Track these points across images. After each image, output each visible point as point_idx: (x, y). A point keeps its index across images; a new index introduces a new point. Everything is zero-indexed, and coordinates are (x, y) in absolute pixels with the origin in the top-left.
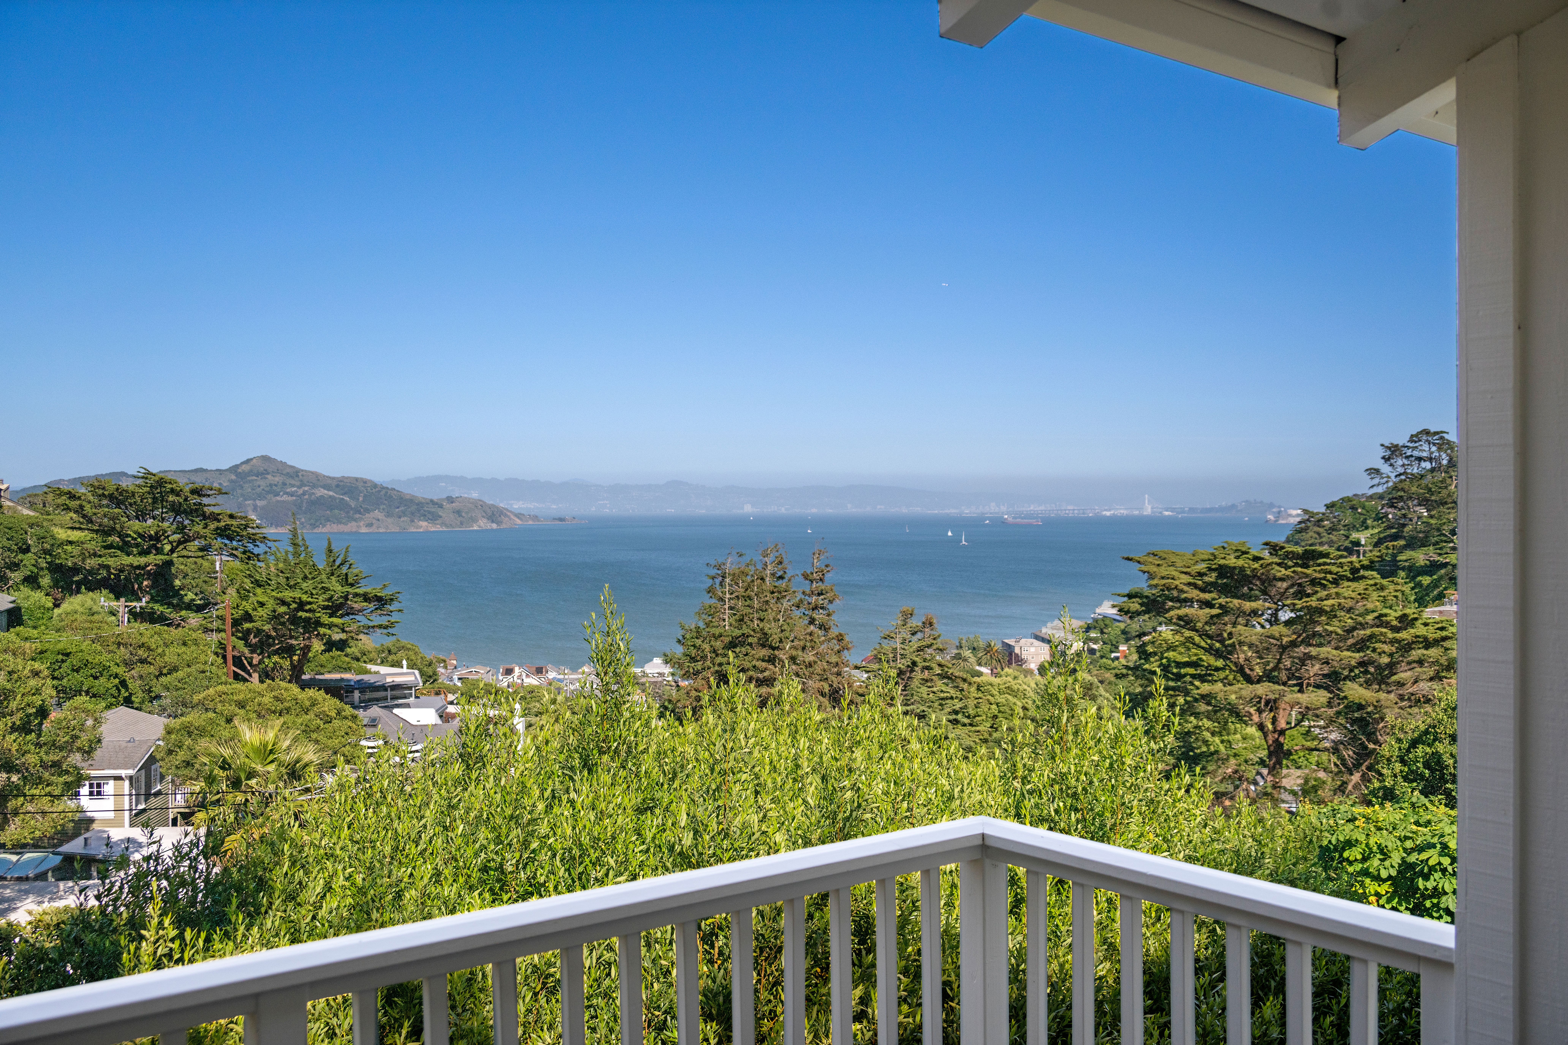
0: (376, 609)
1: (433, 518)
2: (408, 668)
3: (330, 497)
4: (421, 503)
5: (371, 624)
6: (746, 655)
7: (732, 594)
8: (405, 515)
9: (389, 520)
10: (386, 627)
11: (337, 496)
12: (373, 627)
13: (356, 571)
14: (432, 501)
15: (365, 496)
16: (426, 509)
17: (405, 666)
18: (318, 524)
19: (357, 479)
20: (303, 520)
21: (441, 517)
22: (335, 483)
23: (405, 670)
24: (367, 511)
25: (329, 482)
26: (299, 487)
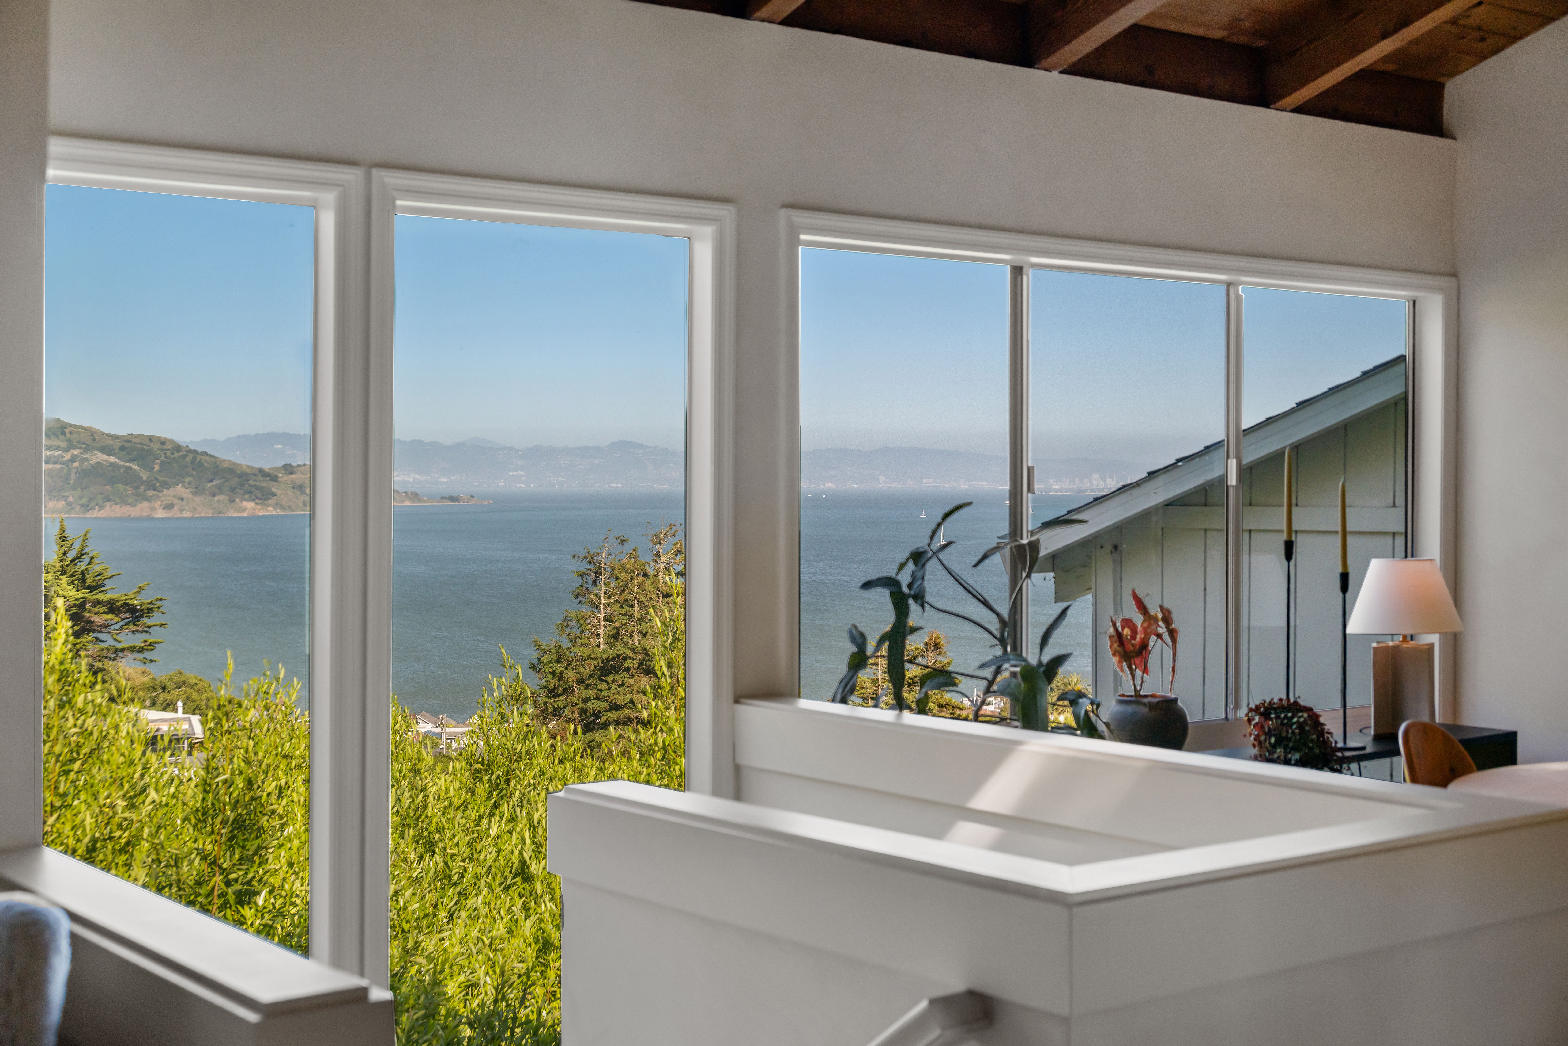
0: (127, 624)
1: (264, 496)
2: (183, 713)
3: (112, 464)
4: (246, 474)
5: (120, 646)
6: (623, 685)
7: (609, 597)
8: (221, 492)
9: (198, 499)
10: (141, 650)
11: (122, 463)
12: (123, 650)
13: (98, 568)
14: (261, 471)
15: (163, 464)
16: (252, 482)
17: (180, 710)
18: (92, 504)
19: (151, 439)
20: (71, 499)
21: (274, 495)
22: (118, 444)
23: (180, 714)
24: (166, 485)
25: (110, 442)
26: (66, 450)
